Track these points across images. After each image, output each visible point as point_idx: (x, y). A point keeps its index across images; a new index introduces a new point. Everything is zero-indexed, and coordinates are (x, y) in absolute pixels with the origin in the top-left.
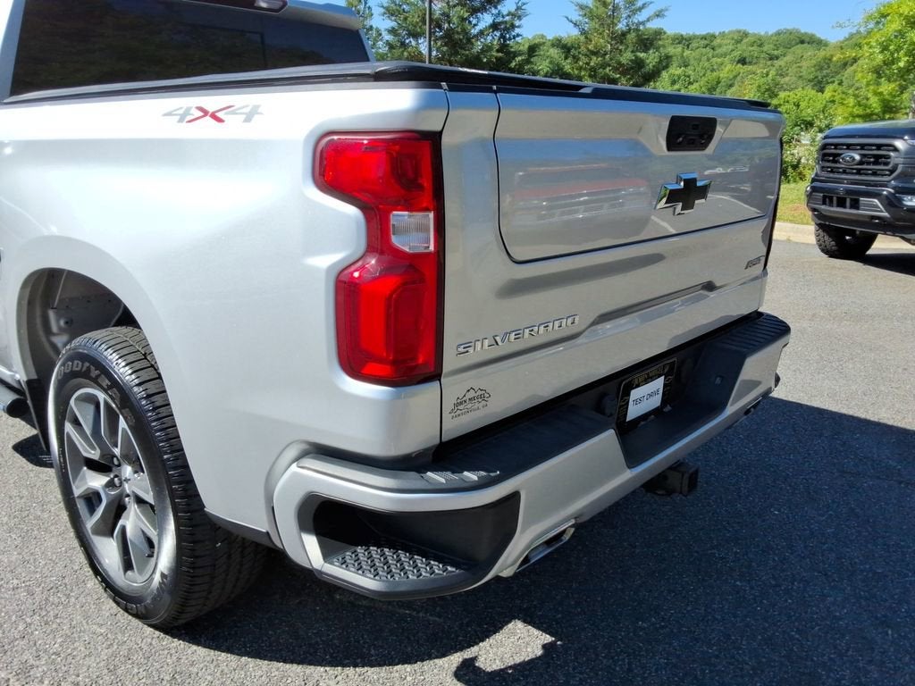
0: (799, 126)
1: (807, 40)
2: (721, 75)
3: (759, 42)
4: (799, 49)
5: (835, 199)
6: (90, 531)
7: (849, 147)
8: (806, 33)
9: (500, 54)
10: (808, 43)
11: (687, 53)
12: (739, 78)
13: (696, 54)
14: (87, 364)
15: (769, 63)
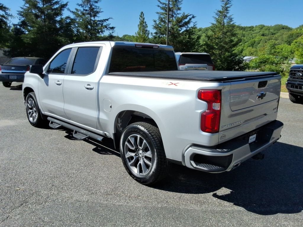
0: (283, 58)
1: (285, 28)
2: (256, 40)
3: (269, 28)
4: (282, 31)
5: (295, 86)
6: (129, 165)
7: (299, 71)
8: (285, 26)
9: (189, 39)
10: (285, 29)
11: (244, 32)
12: (262, 41)
13: (247, 33)
14: (137, 129)
15: (272, 36)
